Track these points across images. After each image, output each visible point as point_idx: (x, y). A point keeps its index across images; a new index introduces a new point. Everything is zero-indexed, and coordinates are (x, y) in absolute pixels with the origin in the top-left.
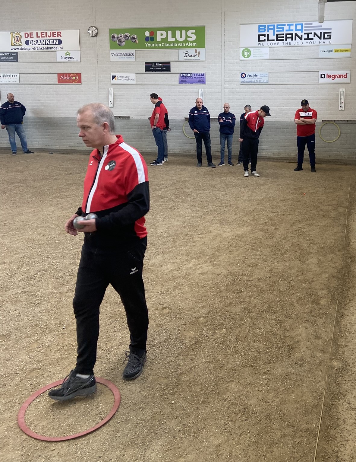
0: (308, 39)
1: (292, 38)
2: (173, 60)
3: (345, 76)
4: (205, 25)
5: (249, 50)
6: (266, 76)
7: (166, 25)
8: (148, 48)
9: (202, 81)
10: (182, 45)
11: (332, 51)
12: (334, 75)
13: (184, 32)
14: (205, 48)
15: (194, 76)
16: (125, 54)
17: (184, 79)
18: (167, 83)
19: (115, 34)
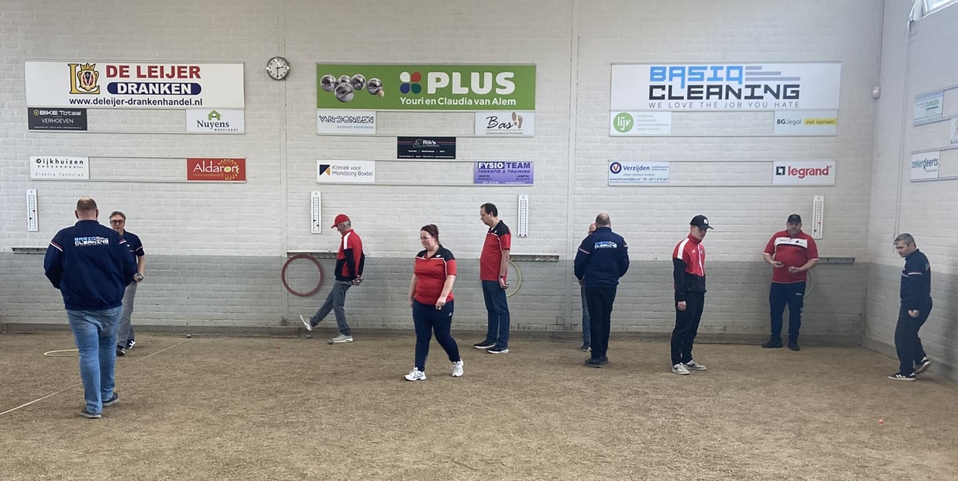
0: (752, 97)
1: (720, 94)
2: (463, 133)
3: (825, 172)
4: (535, 62)
5: (628, 117)
6: (663, 168)
7: (449, 61)
8: (406, 107)
9: (525, 178)
10: (482, 102)
11: (800, 122)
12: (803, 168)
13: (488, 76)
14: (534, 109)
15: (509, 167)
16: (351, 120)
17: (485, 174)
18: (446, 182)
19: (331, 76)
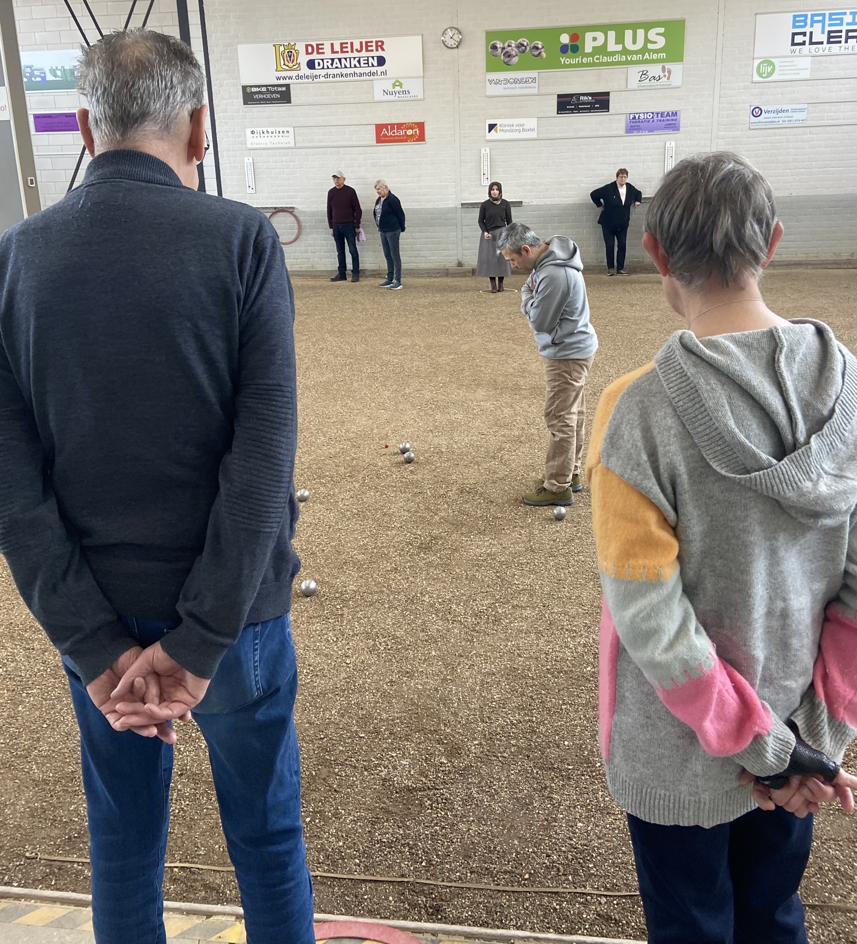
2: (616, 88)
4: (684, 17)
5: (771, 64)
6: (801, 110)
7: (605, 21)
8: (566, 66)
9: (672, 126)
10: (635, 58)
14: (682, 61)
15: (657, 117)
16: (516, 81)
17: (635, 125)
18: (601, 133)
19: (498, 42)
